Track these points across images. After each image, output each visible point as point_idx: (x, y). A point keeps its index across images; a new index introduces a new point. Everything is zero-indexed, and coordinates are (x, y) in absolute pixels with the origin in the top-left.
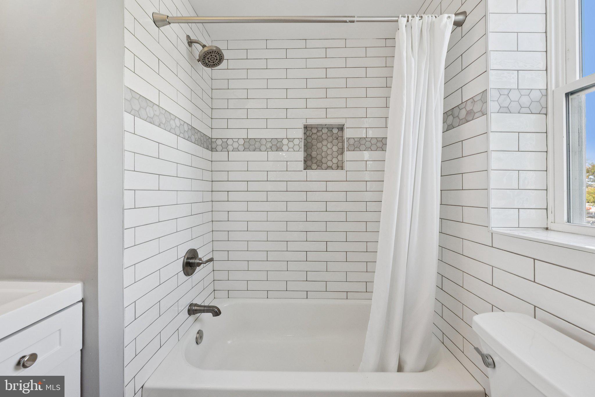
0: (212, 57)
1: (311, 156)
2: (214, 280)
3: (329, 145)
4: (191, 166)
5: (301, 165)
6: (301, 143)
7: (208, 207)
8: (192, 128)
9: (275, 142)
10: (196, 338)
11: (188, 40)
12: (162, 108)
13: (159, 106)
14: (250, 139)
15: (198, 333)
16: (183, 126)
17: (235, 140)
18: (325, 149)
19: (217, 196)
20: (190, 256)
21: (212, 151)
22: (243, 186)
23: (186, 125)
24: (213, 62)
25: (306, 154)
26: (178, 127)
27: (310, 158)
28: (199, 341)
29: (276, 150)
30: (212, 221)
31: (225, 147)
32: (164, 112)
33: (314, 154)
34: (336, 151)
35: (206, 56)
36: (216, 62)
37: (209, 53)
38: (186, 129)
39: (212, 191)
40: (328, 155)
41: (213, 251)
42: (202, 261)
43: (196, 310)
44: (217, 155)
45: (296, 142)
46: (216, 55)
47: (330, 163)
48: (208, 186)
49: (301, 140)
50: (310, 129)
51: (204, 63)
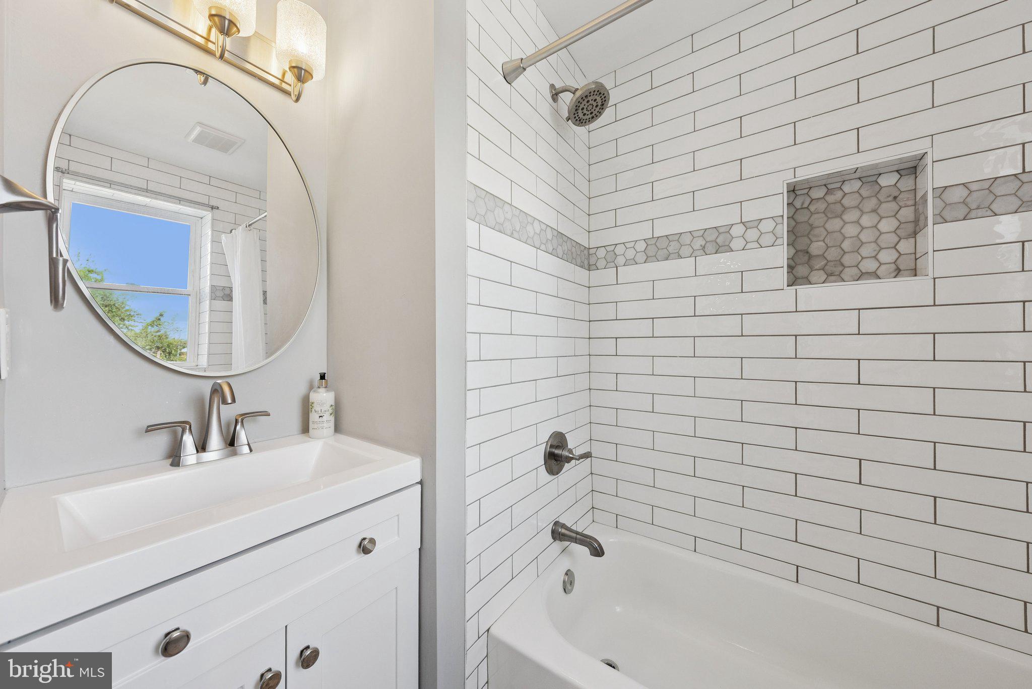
0: (589, 104)
1: (807, 252)
2: (592, 491)
3: (866, 221)
4: (557, 297)
5: (782, 276)
6: (779, 227)
7: (582, 364)
8: (559, 234)
9: (711, 236)
10: (564, 582)
11: (552, 92)
12: (515, 207)
13: (511, 205)
14: (658, 237)
15: (566, 574)
16: (544, 232)
17: (628, 245)
18: (851, 230)
19: (598, 347)
20: (555, 443)
21: (589, 270)
22: (644, 328)
23: (549, 229)
24: (592, 113)
25: (793, 251)
26: (537, 234)
27: (806, 258)
28: (568, 587)
29: (714, 251)
30: (590, 389)
31: (612, 261)
32: (517, 212)
33: (816, 248)
34: (893, 230)
35: (579, 107)
36: (596, 112)
37: (584, 98)
38: (549, 236)
39: (590, 338)
40: (863, 243)
41: (591, 440)
42: (573, 454)
43: (564, 535)
44: (597, 277)
45: (767, 226)
46: (596, 97)
47: (869, 265)
48: (582, 329)
49: (779, 220)
50: (805, 191)
51: (577, 120)
